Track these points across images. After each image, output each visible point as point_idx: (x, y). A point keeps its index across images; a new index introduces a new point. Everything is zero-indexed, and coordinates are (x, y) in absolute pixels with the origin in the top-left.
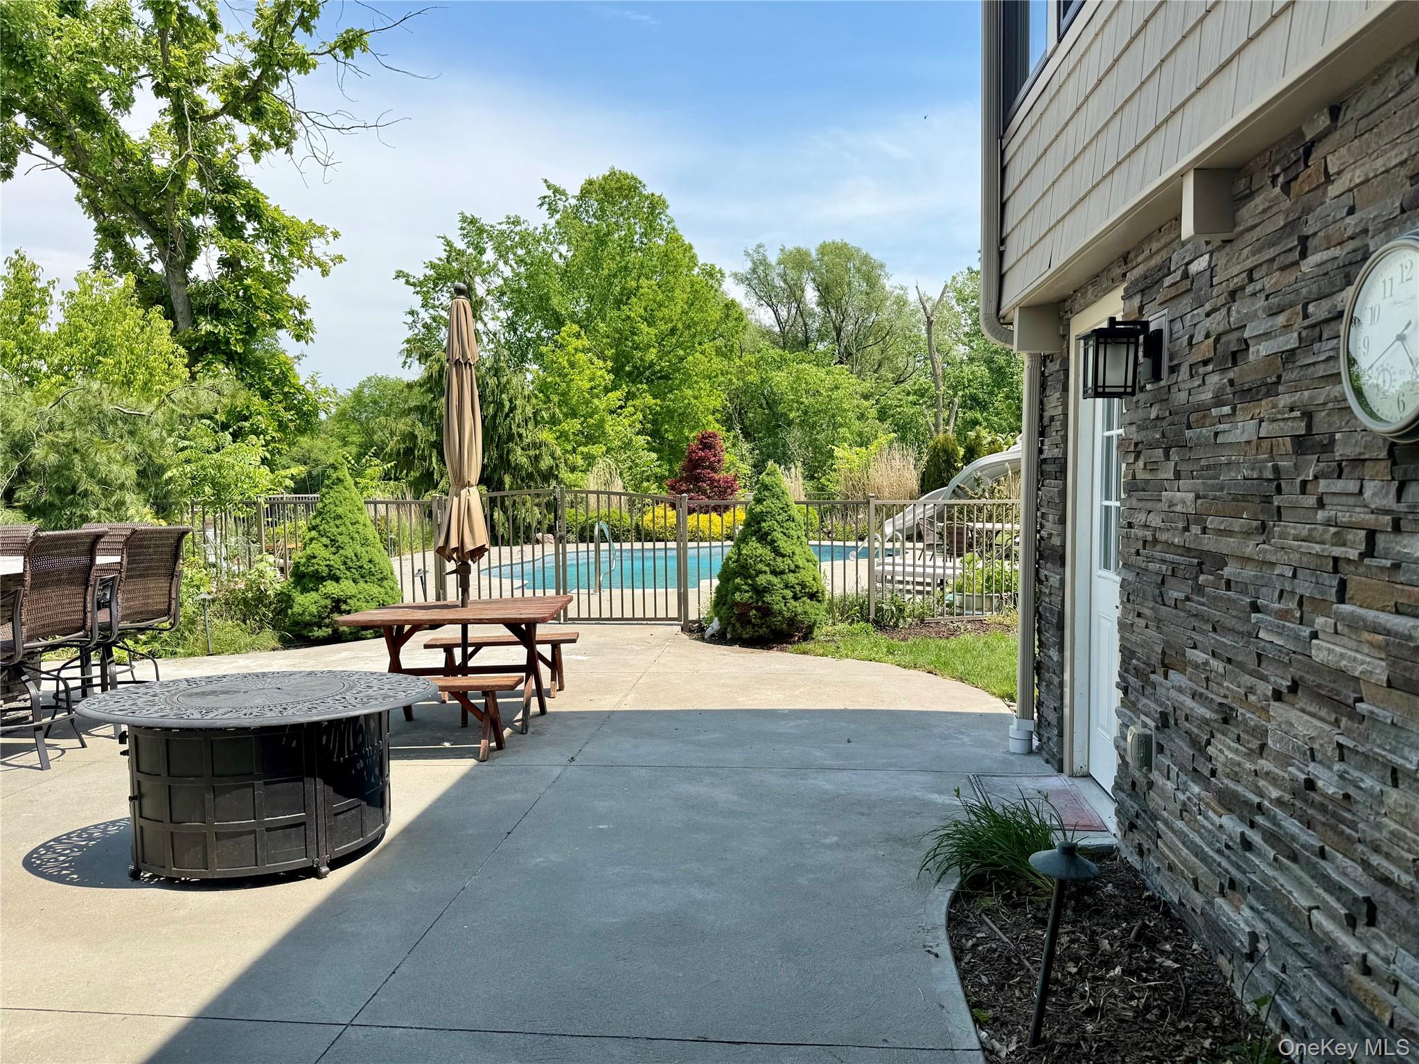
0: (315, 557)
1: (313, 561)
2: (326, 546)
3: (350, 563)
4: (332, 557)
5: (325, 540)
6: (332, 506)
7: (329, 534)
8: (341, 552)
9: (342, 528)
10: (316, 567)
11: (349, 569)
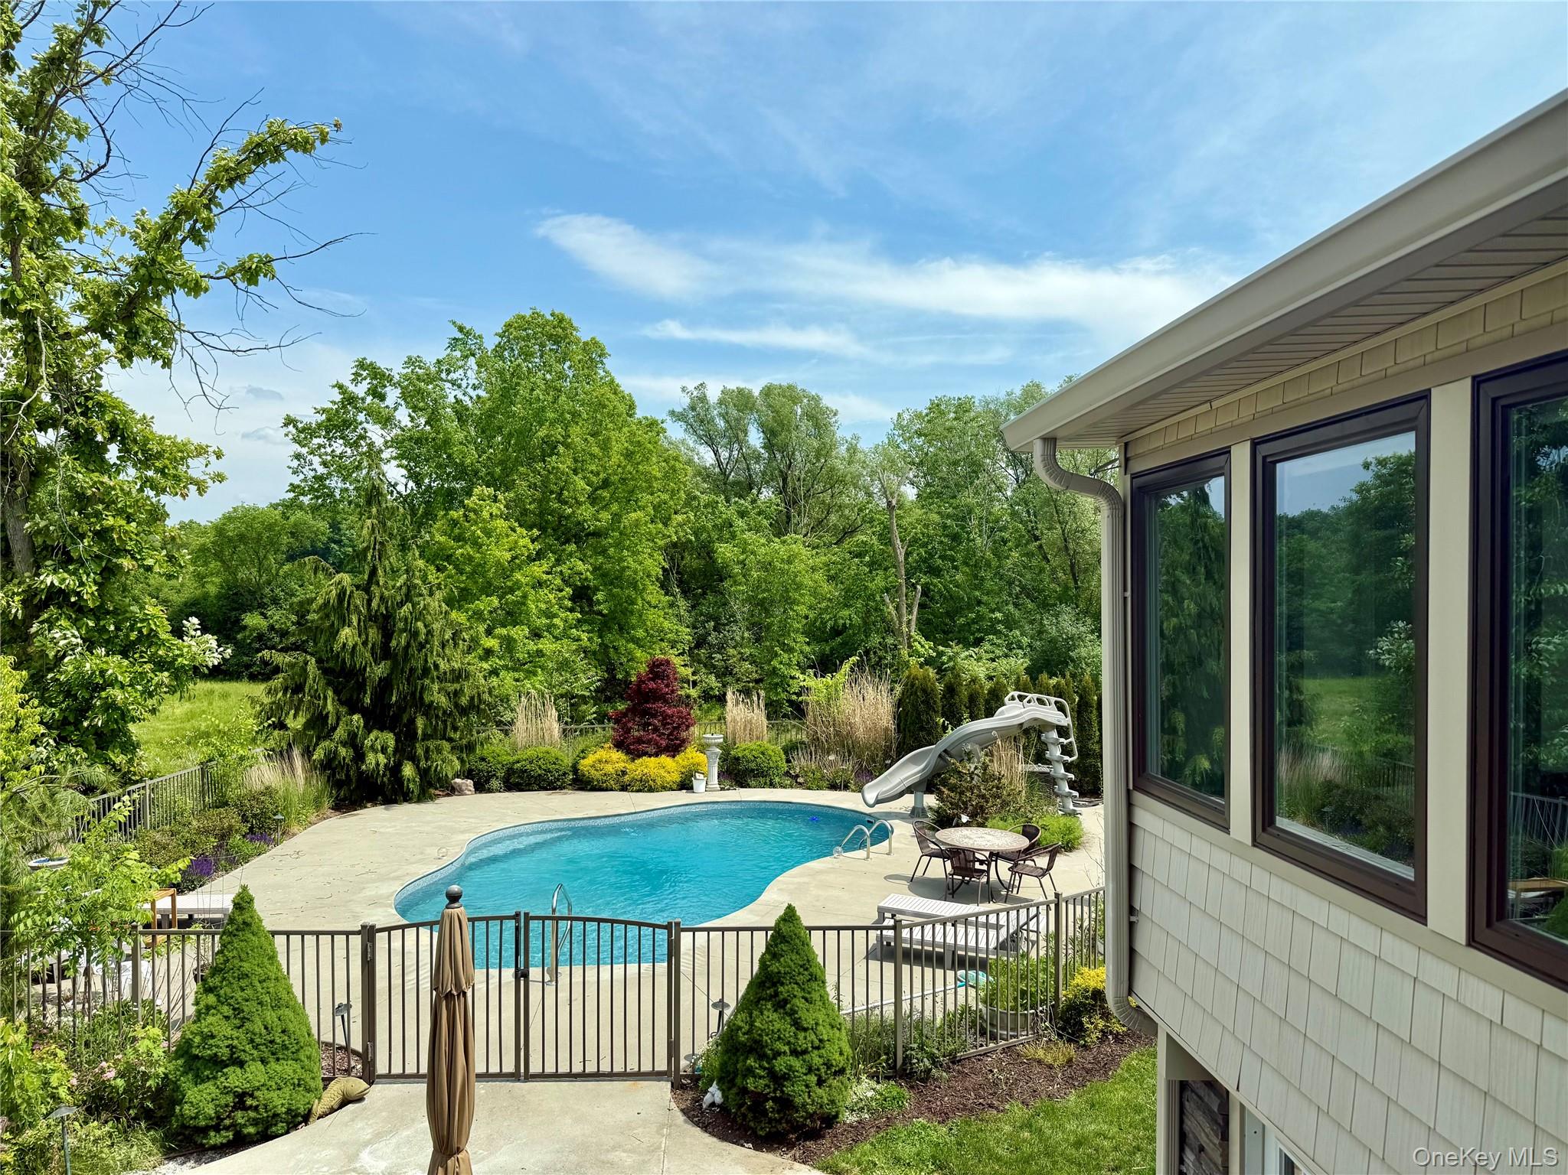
0: (213, 1037)
1: (211, 1042)
2: (227, 1018)
3: (258, 1040)
4: (235, 1034)
5: (226, 1010)
6: (236, 961)
7: (231, 1001)
8: (247, 1025)
9: (249, 992)
10: (215, 1050)
11: (256, 1047)
